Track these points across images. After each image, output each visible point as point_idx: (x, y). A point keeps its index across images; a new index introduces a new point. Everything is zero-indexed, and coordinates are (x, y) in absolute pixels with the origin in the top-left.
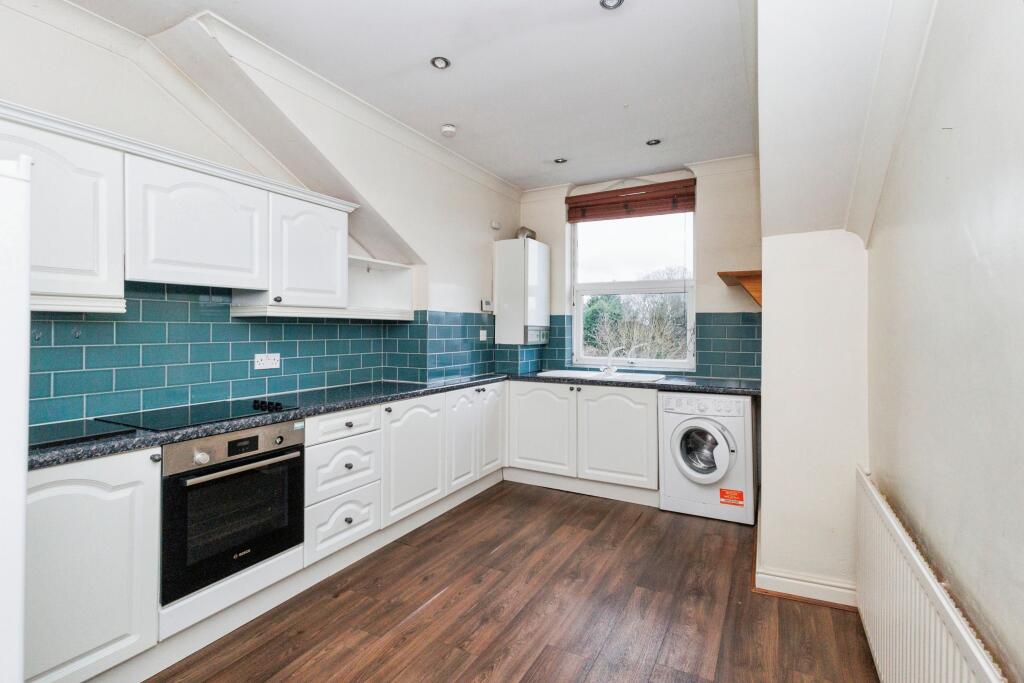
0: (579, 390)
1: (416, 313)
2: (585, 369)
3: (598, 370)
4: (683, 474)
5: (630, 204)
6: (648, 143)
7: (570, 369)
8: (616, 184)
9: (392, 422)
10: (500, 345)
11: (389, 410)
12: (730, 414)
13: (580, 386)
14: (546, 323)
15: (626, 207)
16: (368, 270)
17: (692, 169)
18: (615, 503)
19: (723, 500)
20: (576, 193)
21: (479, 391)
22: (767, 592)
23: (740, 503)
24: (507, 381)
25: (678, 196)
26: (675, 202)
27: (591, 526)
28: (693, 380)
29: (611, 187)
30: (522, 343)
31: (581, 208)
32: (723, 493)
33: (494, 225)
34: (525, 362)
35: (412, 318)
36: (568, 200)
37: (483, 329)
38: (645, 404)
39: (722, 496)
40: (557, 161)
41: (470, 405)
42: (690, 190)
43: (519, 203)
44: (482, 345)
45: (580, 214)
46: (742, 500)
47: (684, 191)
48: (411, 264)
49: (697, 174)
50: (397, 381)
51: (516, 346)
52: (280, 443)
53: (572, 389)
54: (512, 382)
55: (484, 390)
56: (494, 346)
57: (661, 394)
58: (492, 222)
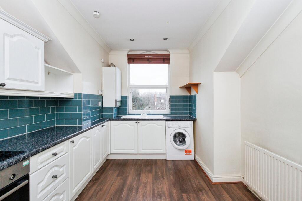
0: (139, 122)
1: (75, 94)
2: (135, 115)
3: (140, 115)
4: (174, 147)
5: (150, 59)
6: (164, 39)
7: (129, 115)
8: (145, 52)
9: (73, 147)
10: (105, 107)
11: (73, 142)
12: (188, 127)
13: (138, 121)
14: (120, 99)
15: (148, 60)
16: (49, 73)
17: (169, 50)
18: (152, 160)
19: (186, 153)
20: (131, 53)
21: (102, 126)
22: (216, 183)
23: (191, 153)
24: (110, 121)
25: (165, 59)
26: (164, 60)
27: (150, 172)
28: (170, 116)
29: (143, 53)
30: (115, 106)
31: (132, 59)
32: (186, 151)
33: (102, 61)
34: (115, 113)
35: (73, 96)
36: (128, 56)
37: (100, 101)
38: (162, 126)
39: (185, 152)
40: (131, 40)
41: (99, 133)
42: (168, 57)
43: (109, 54)
44: (99, 108)
45: (132, 61)
46: (191, 152)
47: (166, 57)
48: (73, 72)
49: (170, 53)
50: (65, 125)
51: (112, 108)
52: (13, 178)
53: (136, 122)
54: (111, 121)
55: (104, 126)
56: (102, 107)
57: (167, 122)
58: (102, 60)
